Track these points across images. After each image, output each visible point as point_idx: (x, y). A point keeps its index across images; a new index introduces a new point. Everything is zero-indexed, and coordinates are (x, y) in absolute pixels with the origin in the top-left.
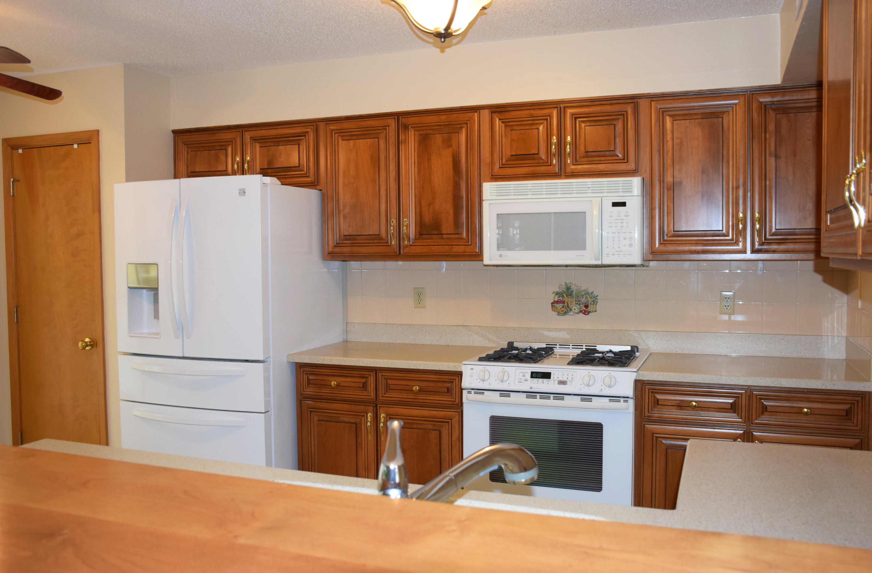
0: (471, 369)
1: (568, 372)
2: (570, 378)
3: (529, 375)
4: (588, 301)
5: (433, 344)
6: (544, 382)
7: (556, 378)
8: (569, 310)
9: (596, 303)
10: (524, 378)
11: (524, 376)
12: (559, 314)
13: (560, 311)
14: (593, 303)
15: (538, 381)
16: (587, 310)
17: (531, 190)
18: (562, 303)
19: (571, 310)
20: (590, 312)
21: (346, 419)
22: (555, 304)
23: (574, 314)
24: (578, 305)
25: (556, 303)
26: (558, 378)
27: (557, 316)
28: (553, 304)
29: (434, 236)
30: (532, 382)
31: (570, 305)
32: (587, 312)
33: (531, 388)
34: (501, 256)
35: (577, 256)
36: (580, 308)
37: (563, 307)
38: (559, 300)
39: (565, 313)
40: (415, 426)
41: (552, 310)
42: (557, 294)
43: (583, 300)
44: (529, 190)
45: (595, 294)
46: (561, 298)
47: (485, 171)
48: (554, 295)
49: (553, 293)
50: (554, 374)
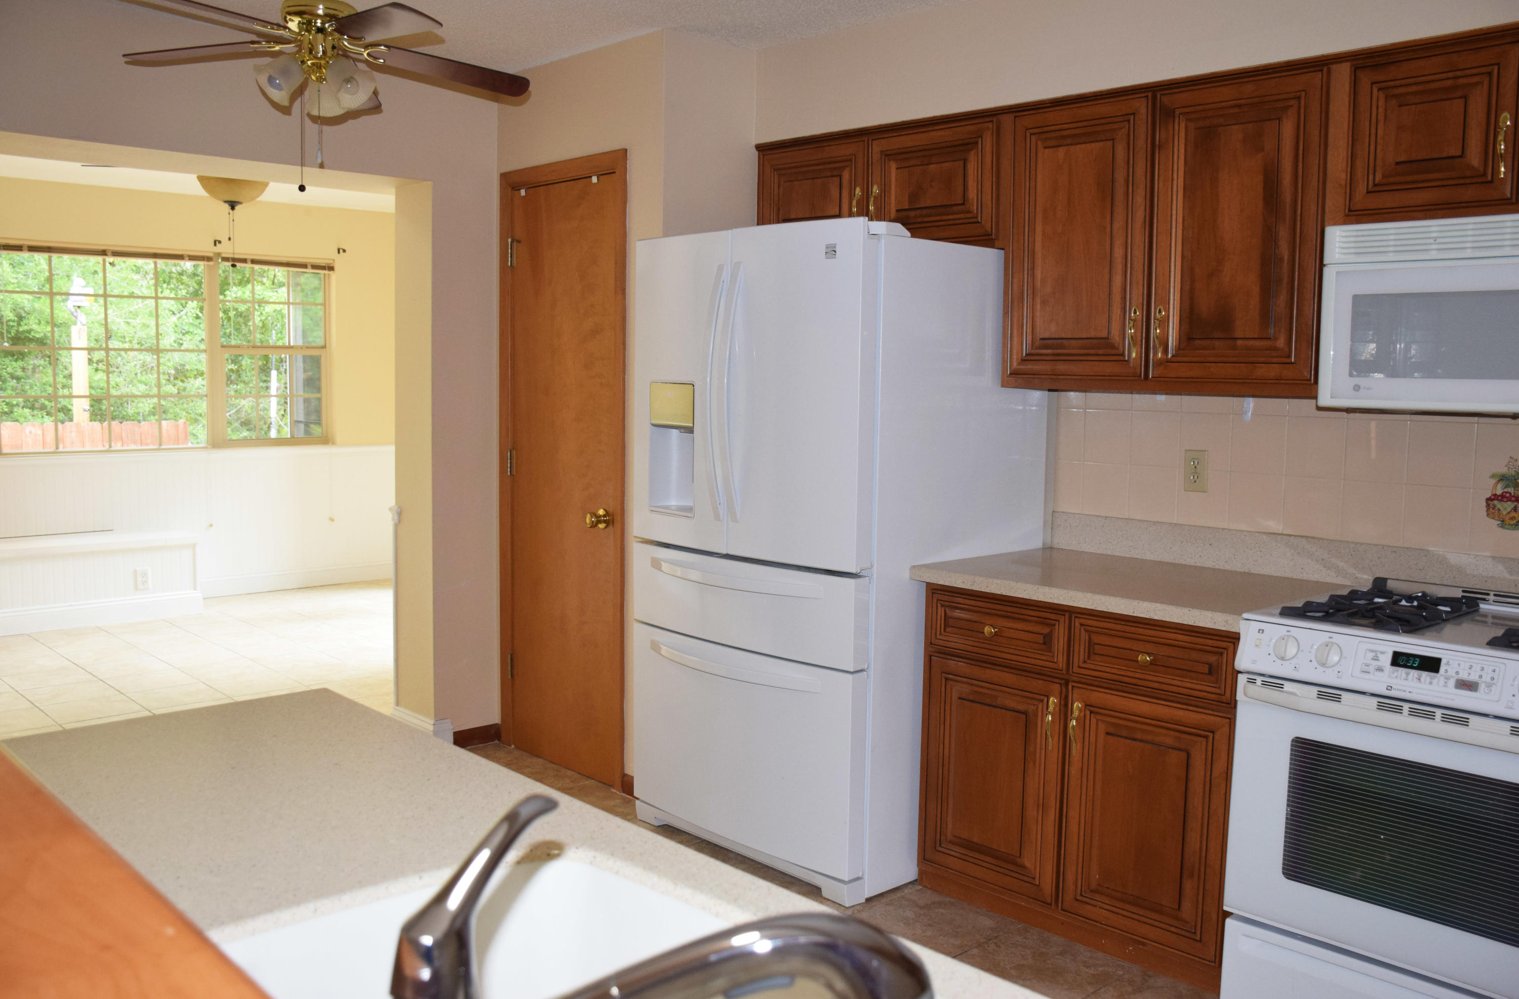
0: (1260, 630)
1: (1485, 663)
2: (1487, 678)
3: (1389, 657)
5: (1217, 567)
6: (1422, 679)
7: (1452, 672)
10: (1375, 663)
11: (1376, 659)
12: (1503, 524)
13: (1507, 519)
15: (1408, 674)
17: (1439, 240)
18: (1513, 501)
21: (1011, 703)
22: (1496, 502)
25: (1498, 500)
26: (1457, 673)
27: (1501, 530)
28: (1491, 502)
29: (1217, 343)
30: (1394, 676)
33: (1389, 688)
34: (1357, 388)
37: (1515, 509)
38: (1507, 492)
39: (1518, 524)
40: (1139, 735)
41: (1488, 515)
42: (1501, 479)
44: (1432, 241)
46: (1511, 490)
47: (1335, 200)
48: (1494, 481)
49: (1493, 476)
50: (1448, 663)
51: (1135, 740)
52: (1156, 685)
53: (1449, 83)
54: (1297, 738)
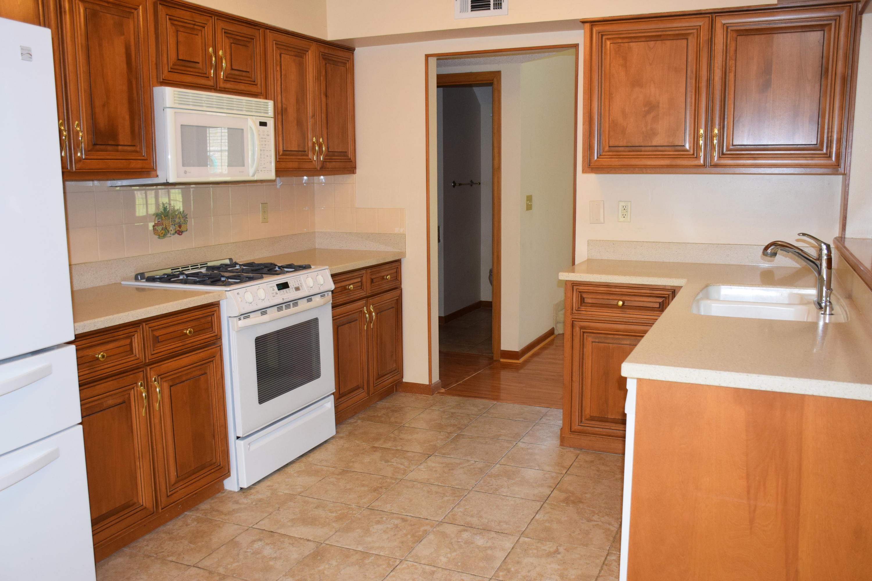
0: (238, 294)
2: (300, 284)
3: (276, 288)
4: (181, 221)
8: (167, 232)
9: (186, 222)
10: (274, 292)
12: (160, 237)
13: (160, 234)
14: (184, 222)
16: (180, 230)
18: (161, 225)
19: (168, 232)
20: (183, 231)
21: (111, 402)
23: (170, 236)
24: (173, 226)
25: (156, 226)
27: (159, 239)
28: (154, 227)
29: (109, 148)
31: (167, 226)
32: (181, 232)
33: (283, 299)
34: (185, 172)
35: (240, 172)
36: (176, 229)
37: (162, 229)
38: (159, 222)
39: (164, 236)
40: (184, 378)
41: (154, 233)
42: (157, 216)
43: (177, 220)
45: (185, 213)
46: (160, 220)
48: (154, 217)
49: (154, 215)
51: (183, 382)
52: (190, 345)
53: (192, 26)
54: (257, 337)
